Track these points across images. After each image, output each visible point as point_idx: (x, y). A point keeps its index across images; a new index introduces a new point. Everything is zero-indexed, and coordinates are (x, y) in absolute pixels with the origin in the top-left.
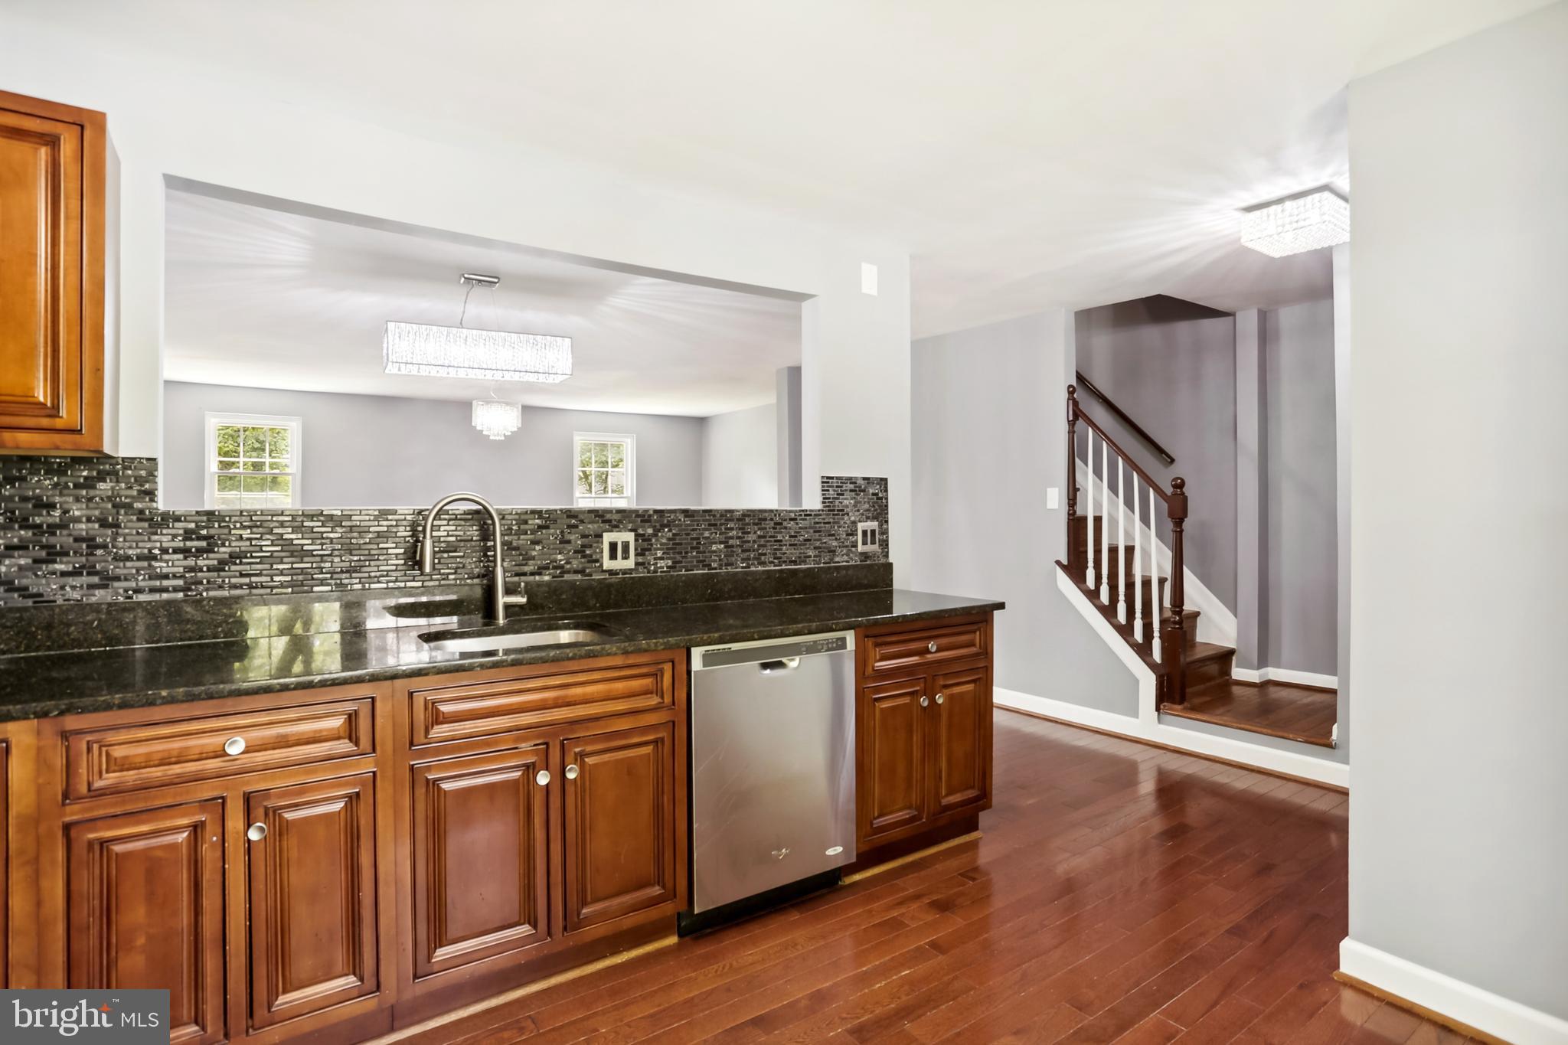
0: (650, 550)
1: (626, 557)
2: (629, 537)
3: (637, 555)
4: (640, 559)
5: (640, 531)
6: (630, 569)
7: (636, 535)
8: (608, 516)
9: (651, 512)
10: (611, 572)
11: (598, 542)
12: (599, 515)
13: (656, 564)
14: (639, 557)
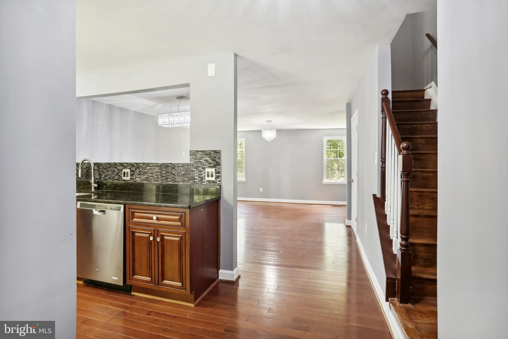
0: (134, 175)
1: (127, 176)
2: (129, 171)
3: (131, 176)
4: (132, 177)
5: (132, 169)
6: (129, 180)
7: (130, 170)
8: (124, 165)
9: (134, 164)
10: (124, 181)
11: (121, 172)
12: (122, 164)
13: (135, 179)
14: (131, 177)
